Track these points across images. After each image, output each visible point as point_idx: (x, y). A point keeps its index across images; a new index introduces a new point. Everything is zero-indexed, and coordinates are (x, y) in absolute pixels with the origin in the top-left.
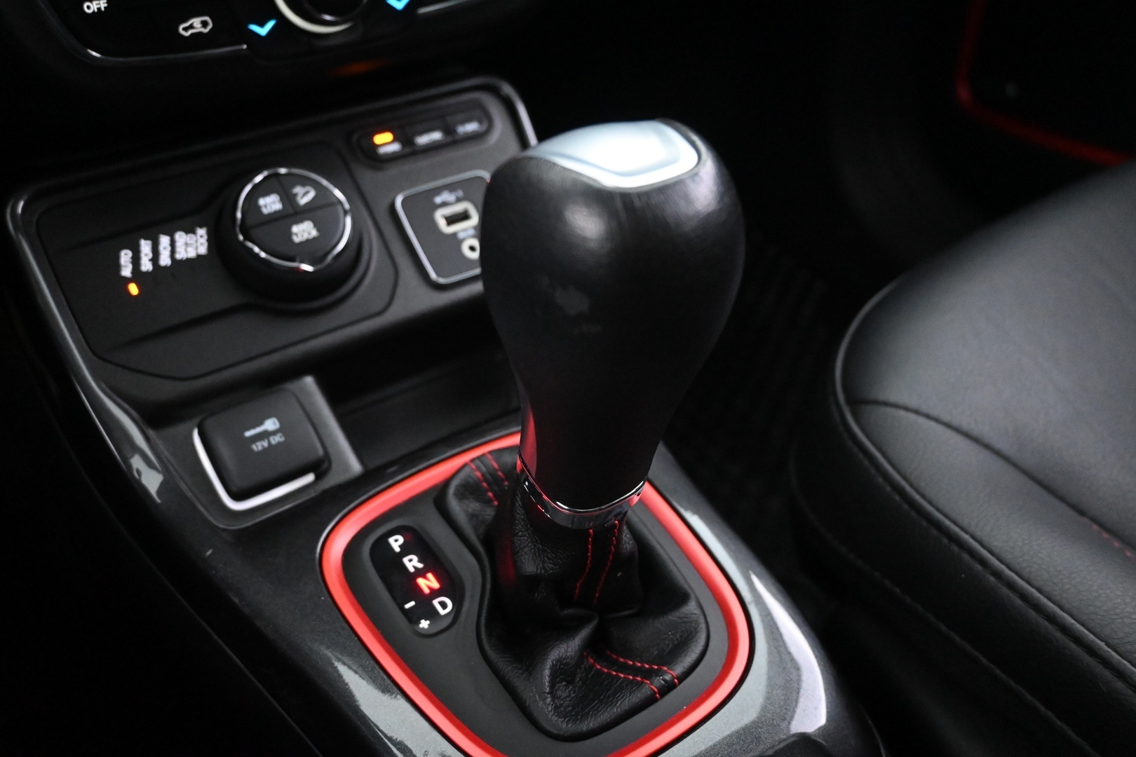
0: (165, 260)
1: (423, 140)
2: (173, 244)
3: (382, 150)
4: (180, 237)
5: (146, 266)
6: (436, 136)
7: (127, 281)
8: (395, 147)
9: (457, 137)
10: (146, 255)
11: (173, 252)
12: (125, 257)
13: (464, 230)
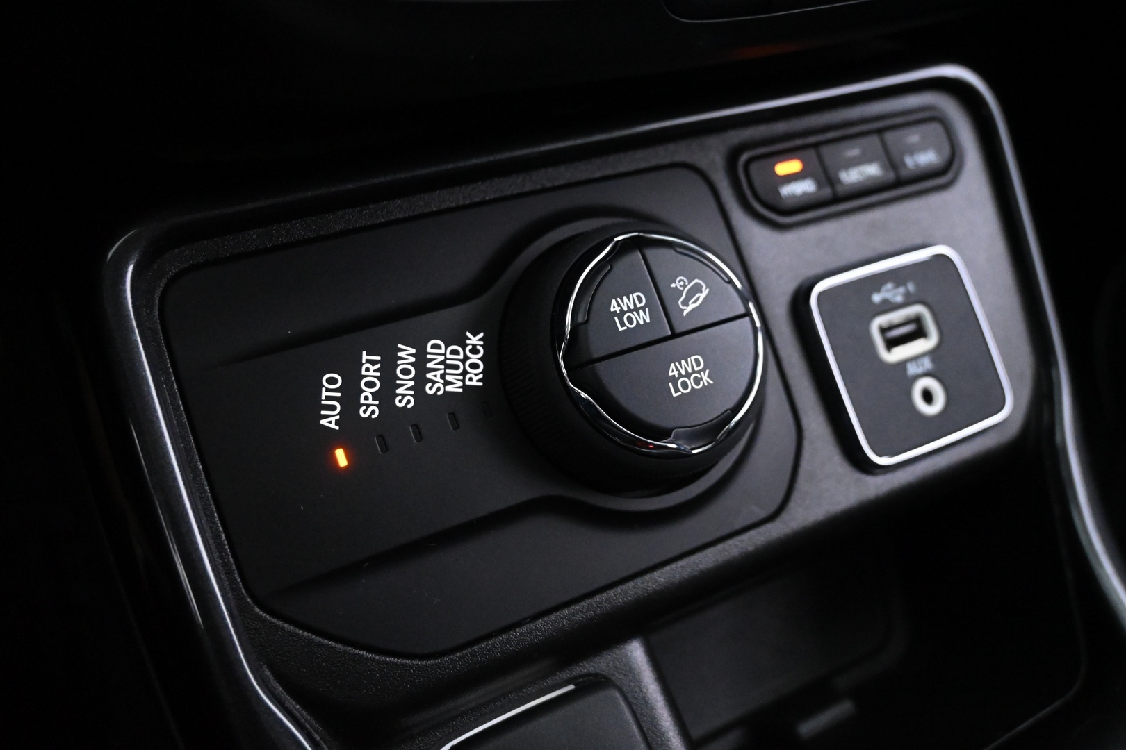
0: (405, 398)
1: (852, 177)
2: (421, 362)
3: (787, 190)
4: (437, 352)
5: (369, 408)
6: (872, 170)
7: (331, 439)
8: (805, 187)
9: (904, 173)
10: (370, 384)
11: (421, 380)
12: (330, 386)
13: (915, 359)
